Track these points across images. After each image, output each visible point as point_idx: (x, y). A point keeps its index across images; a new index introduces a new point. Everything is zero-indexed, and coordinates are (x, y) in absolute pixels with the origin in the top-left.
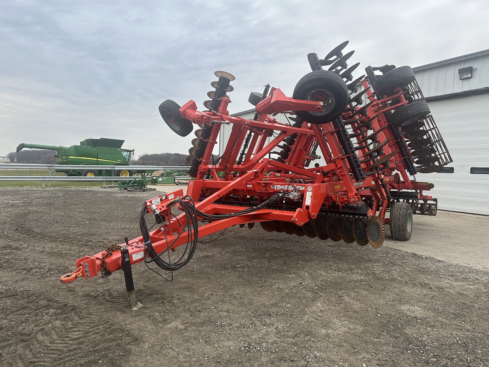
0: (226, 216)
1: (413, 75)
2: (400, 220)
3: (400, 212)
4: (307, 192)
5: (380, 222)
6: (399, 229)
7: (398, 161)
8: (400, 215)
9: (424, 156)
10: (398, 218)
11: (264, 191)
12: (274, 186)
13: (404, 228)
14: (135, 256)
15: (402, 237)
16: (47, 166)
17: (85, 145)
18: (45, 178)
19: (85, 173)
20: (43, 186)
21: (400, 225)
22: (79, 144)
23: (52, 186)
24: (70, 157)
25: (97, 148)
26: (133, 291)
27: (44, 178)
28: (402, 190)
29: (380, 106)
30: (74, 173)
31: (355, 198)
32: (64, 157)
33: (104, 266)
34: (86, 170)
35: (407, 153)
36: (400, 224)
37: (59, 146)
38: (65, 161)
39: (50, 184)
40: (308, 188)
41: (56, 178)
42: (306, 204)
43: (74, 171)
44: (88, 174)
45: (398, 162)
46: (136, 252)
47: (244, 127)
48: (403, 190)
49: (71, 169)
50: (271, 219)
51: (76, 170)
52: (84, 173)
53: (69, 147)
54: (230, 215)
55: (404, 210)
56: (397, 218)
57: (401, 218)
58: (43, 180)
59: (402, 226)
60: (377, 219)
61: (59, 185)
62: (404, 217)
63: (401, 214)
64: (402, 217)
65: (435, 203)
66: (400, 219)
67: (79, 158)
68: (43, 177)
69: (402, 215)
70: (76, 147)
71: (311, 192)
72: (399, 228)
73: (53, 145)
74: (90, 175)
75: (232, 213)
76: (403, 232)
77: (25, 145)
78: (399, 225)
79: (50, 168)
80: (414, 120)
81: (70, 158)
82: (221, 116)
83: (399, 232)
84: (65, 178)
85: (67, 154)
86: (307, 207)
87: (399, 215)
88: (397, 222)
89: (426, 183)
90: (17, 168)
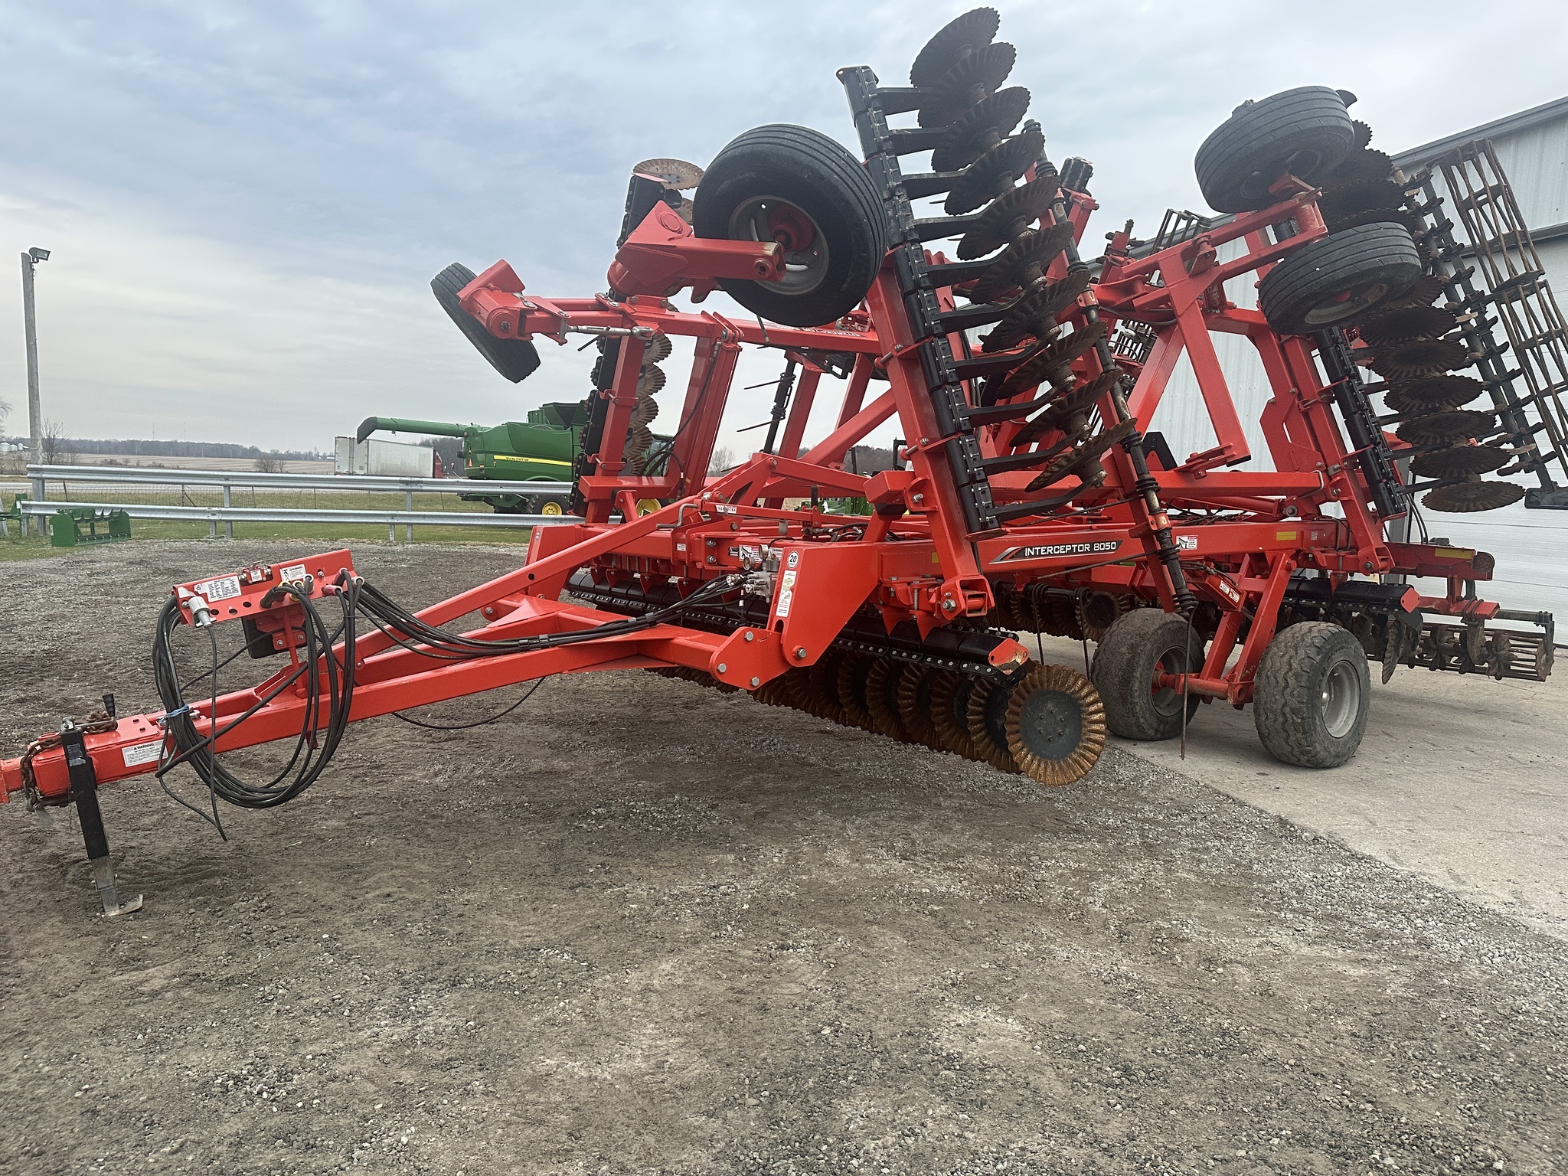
0: (517, 646)
1: (1336, 124)
2: (1288, 691)
3: (1291, 658)
4: (787, 572)
5: (1086, 690)
6: (1284, 723)
7: (1335, 464)
8: (1290, 669)
9: (1450, 444)
10: (1281, 680)
11: (710, 564)
12: (738, 550)
13: (1302, 719)
14: (133, 752)
15: (1297, 752)
16: (400, 482)
17: (540, 421)
18: (396, 515)
19: (536, 504)
20: (392, 538)
21: (1287, 710)
22: (525, 421)
23: (415, 540)
24: (496, 457)
25: (572, 429)
26: (104, 858)
27: (393, 516)
28: (1352, 575)
29: (1201, 253)
30: (509, 505)
31: (957, 600)
32: (480, 457)
33: (31, 774)
34: (541, 495)
35: (1369, 431)
36: (1286, 702)
37: (470, 426)
38: (481, 469)
39: (409, 535)
40: (790, 558)
41: (424, 516)
42: (778, 614)
43: (509, 497)
44: (546, 508)
45: (1336, 467)
46: (136, 740)
47: (720, 346)
48: (1359, 577)
49: (499, 494)
50: (672, 660)
51: (513, 494)
52: (534, 504)
53: (493, 427)
54: (531, 641)
55: (1312, 652)
56: (1277, 682)
57: (1292, 681)
58: (390, 521)
59: (1294, 711)
60: (1071, 680)
61: (434, 539)
62: (1305, 678)
63: (1294, 665)
64: (1297, 676)
65: (1542, 630)
66: (1287, 686)
67: (524, 459)
68: (390, 512)
69: (1299, 670)
70: (512, 428)
71: (795, 573)
72: (1281, 720)
73: (455, 423)
74: (550, 512)
75: (541, 637)
76: (1299, 735)
77: (378, 421)
78: (1283, 706)
79: (410, 488)
80: (1366, 301)
81: (495, 460)
82: (622, 312)
83: (1284, 735)
84: (487, 516)
85: (487, 449)
86: (780, 625)
87: (1285, 669)
88: (1278, 697)
89: (1463, 549)
90: (315, 488)
